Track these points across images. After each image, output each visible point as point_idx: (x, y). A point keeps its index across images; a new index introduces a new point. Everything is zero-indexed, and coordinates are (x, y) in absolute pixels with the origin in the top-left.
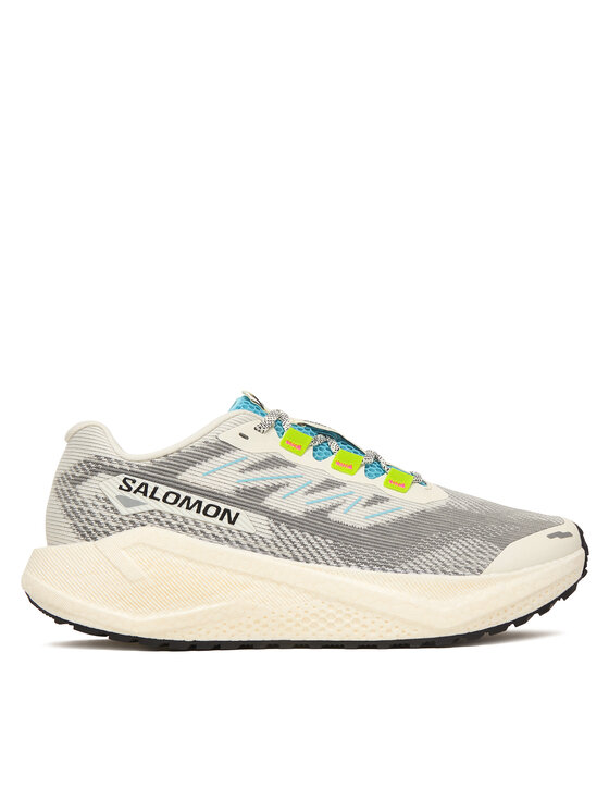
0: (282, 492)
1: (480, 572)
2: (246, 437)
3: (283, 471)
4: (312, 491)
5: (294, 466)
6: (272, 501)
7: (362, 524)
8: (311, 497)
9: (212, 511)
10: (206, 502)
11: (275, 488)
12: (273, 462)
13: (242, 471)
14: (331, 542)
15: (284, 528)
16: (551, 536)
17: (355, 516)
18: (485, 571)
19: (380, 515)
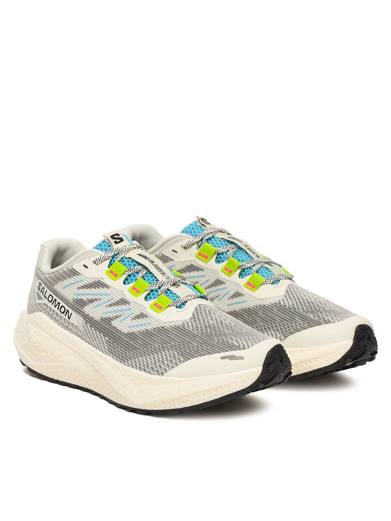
0: (95, 303)
1: (163, 374)
2: (87, 267)
3: (102, 290)
4: (110, 305)
5: (108, 287)
6: (88, 310)
7: (126, 331)
8: (109, 309)
9: (63, 310)
10: (62, 304)
11: (92, 301)
12: (98, 284)
13: (79, 288)
14: (107, 339)
15: (89, 326)
16: (223, 358)
17: (124, 325)
18: (165, 374)
19: (138, 327)
